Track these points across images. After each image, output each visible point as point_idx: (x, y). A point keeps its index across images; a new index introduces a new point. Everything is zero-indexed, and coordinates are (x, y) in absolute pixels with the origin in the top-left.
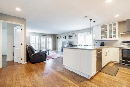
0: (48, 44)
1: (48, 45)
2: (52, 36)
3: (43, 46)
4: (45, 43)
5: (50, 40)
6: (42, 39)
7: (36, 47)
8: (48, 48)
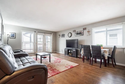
0: (46, 44)
1: (46, 46)
2: (52, 34)
3: (40, 46)
4: (42, 43)
5: (49, 38)
6: (38, 37)
7: (31, 47)
8: (46, 49)
